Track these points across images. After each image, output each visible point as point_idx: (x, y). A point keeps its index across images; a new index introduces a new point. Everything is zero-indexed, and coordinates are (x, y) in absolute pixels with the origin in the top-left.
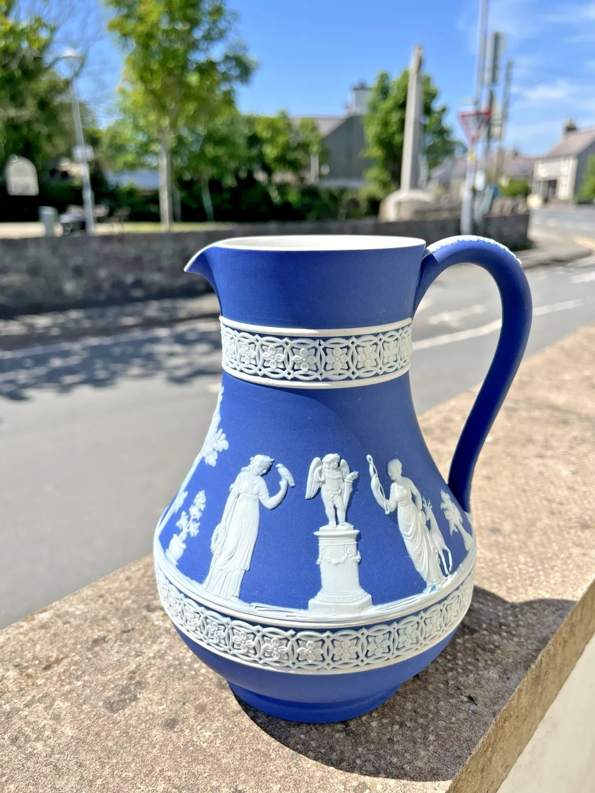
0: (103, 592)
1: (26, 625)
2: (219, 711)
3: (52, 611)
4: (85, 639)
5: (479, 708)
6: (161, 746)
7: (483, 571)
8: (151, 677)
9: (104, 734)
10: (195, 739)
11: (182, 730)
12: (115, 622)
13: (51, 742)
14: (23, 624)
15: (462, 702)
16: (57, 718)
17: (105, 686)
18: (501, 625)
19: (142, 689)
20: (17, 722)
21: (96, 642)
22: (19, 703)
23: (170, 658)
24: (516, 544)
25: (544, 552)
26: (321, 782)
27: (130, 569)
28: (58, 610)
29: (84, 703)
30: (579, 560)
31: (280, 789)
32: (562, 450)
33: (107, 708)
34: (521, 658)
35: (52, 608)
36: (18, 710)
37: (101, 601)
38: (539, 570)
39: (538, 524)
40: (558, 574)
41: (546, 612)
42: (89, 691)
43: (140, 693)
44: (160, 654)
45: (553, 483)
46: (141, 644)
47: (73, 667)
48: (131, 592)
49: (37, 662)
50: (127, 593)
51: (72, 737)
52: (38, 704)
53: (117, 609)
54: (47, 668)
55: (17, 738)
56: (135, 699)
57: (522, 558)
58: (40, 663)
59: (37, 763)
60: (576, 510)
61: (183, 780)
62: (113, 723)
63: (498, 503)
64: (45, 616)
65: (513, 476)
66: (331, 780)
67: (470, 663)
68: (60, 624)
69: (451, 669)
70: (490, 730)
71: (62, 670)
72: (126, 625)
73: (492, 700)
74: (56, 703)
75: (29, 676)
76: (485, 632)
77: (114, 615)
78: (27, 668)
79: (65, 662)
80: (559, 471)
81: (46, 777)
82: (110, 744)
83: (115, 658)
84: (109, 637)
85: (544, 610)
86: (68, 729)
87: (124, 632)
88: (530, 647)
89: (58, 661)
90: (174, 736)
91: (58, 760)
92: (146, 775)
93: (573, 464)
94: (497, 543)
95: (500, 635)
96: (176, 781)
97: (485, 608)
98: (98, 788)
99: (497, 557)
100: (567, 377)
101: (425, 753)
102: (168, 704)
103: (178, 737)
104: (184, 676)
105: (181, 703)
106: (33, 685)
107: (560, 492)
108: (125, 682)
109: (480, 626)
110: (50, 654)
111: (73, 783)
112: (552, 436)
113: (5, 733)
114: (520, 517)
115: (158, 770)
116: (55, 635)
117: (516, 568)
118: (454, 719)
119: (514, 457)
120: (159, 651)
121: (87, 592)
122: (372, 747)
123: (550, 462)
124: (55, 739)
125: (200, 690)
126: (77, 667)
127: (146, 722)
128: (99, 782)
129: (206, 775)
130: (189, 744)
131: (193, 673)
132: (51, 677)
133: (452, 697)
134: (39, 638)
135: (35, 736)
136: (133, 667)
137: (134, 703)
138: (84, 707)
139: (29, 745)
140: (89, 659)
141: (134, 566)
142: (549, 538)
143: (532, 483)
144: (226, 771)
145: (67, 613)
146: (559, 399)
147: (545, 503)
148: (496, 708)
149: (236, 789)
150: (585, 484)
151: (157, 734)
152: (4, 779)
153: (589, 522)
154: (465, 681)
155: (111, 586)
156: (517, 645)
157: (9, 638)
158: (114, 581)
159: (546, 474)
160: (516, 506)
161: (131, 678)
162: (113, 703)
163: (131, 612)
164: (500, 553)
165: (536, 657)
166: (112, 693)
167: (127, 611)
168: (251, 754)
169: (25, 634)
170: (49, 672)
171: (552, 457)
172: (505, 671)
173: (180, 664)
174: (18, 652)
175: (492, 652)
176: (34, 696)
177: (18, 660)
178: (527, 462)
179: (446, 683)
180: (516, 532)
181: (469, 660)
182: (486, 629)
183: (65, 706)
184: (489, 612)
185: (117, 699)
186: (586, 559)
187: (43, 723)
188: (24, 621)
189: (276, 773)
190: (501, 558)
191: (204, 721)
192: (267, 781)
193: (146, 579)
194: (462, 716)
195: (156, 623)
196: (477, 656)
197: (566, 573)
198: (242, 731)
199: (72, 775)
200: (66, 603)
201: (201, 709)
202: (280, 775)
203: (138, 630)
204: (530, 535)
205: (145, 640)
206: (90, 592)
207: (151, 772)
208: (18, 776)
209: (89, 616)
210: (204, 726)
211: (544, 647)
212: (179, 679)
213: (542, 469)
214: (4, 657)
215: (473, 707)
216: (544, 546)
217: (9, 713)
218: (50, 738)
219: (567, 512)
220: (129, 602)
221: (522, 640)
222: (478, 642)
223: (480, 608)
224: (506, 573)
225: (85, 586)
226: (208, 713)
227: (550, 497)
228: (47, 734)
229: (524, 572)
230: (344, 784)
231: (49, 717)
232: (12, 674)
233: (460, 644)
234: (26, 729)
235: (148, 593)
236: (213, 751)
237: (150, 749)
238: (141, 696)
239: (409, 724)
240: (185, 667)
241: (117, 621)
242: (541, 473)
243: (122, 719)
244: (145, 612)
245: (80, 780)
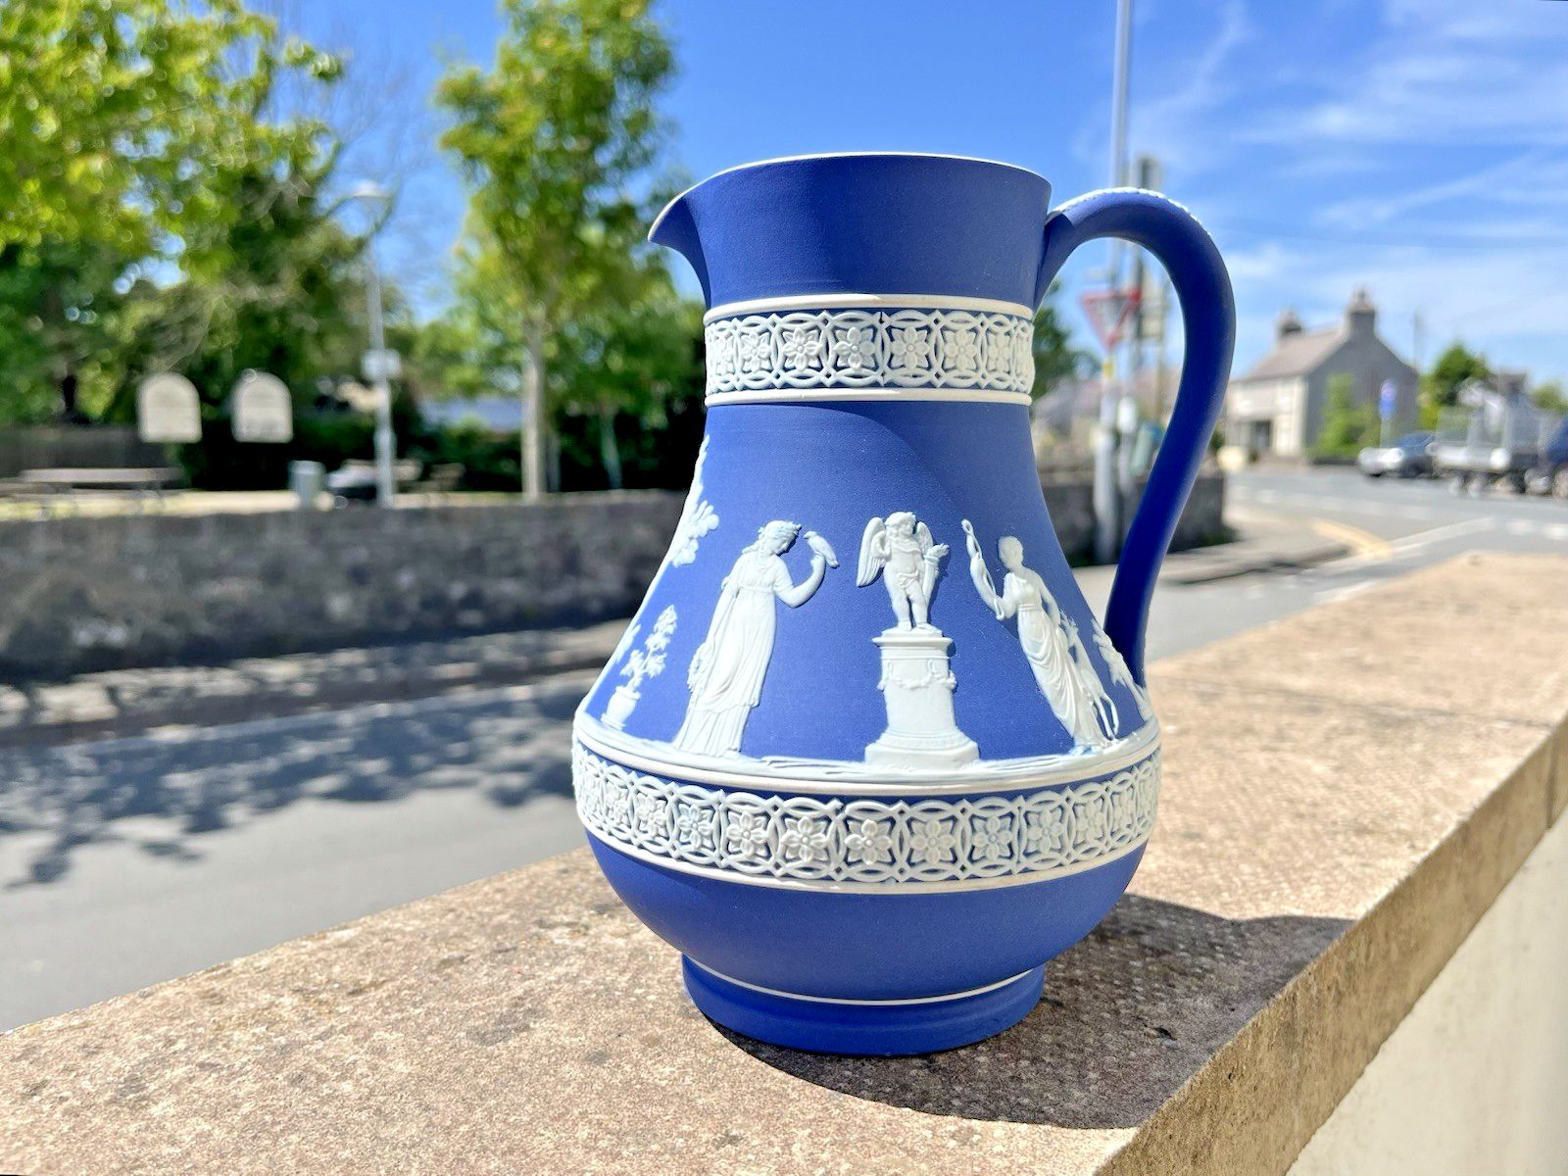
0: (453, 906)
1: (310, 945)
2: (687, 1044)
3: (359, 929)
4: (425, 958)
5: (1181, 1043)
6: (580, 1084)
7: (1174, 883)
8: (555, 1003)
9: (470, 1070)
10: (644, 1075)
11: (618, 1066)
12: (479, 940)
13: (370, 1081)
14: (304, 943)
15: (1148, 1035)
16: (380, 1052)
17: (467, 1014)
18: (1212, 946)
19: (538, 1017)
20: (300, 1059)
21: (446, 963)
22: (303, 1035)
23: (588, 982)
24: (1235, 851)
25: (1288, 862)
26: (888, 1127)
27: (502, 879)
28: (370, 927)
29: (430, 1033)
30: (1357, 872)
31: (811, 1134)
32: (1311, 741)
33: (473, 1039)
34: (1254, 986)
35: (361, 925)
36: (301, 1045)
37: (450, 916)
38: (1280, 883)
39: (1273, 829)
40: (1317, 888)
41: (1299, 932)
42: (437, 1019)
43: (535, 1022)
44: (568, 978)
45: (1296, 781)
46: (531, 966)
47: (406, 992)
48: (507, 906)
49: (336, 986)
50: (499, 907)
51: (409, 1074)
52: (342, 1035)
53: (482, 926)
54: (353, 993)
55: (300, 1078)
56: (527, 1028)
57: (1245, 868)
58: (342, 987)
59: (342, 1107)
60: (1343, 811)
61: (626, 1124)
62: (487, 1057)
63: (1195, 804)
64: (346, 935)
65: (1221, 772)
66: (906, 1124)
67: (1158, 990)
68: (376, 941)
69: (1124, 997)
70: (1203, 1070)
71: (385, 995)
72: (499, 945)
73: (1204, 1035)
74: (377, 1034)
75: (321, 1003)
76: (1185, 954)
77: (477, 933)
78: (318, 992)
79: (389, 986)
80: (1309, 768)
81: (361, 1124)
82: (483, 1082)
83: (484, 982)
84: (470, 957)
85: (1294, 929)
86: (401, 1065)
87: (500, 952)
88: (1271, 973)
89: (375, 985)
90: (605, 1073)
91: (384, 1103)
92: (554, 1119)
93: (1334, 758)
94: (1196, 852)
95: (1213, 957)
96: (613, 1126)
97: (1182, 927)
98: (462, 1136)
99: (1199, 866)
100: (1313, 656)
101: (1083, 1095)
102: (590, 1034)
103: (613, 1074)
104: (617, 1003)
105: (614, 1035)
106: (330, 1012)
107: (1311, 791)
108: (505, 1009)
109: (1174, 947)
110: (360, 977)
111: (414, 1131)
112: (1290, 725)
113: (277, 1073)
114: (1239, 821)
115: (576, 1112)
116: (368, 955)
117: (1236, 879)
118: (1133, 1054)
119: (1220, 751)
120: (567, 974)
121: (420, 907)
122: (982, 1085)
123: (1290, 757)
124: (377, 1076)
125: (648, 1021)
126: (413, 992)
127: (549, 1057)
128: (464, 1129)
129: (668, 1117)
130: (634, 1082)
131: (633, 999)
132: (364, 1004)
133: (1126, 1027)
134: (338, 958)
135: (336, 1074)
136: (519, 991)
137: (525, 1034)
138: (429, 1038)
139: (325, 1085)
140: (435, 983)
141: (509, 877)
142: (1295, 846)
143: (1257, 781)
144: (706, 1113)
145: (389, 930)
146: (1302, 683)
147: (1285, 804)
148: (1213, 1043)
149: (727, 1135)
150: (1359, 782)
151: (571, 1070)
152: (278, 1128)
153: (1371, 826)
154: (1150, 1011)
155: (467, 899)
156: (1246, 969)
157: (279, 960)
158: (474, 894)
159: (1283, 771)
160: (1229, 807)
161: (516, 1005)
162: (485, 1034)
163: (510, 929)
164: (1202, 862)
165: (1284, 985)
166: (481, 1022)
167: (501, 928)
168: (752, 1094)
169: (311, 954)
170: (360, 998)
171: (1293, 751)
172: (1225, 1001)
173: (607, 990)
174: (299, 974)
175: (1200, 977)
176: (332, 1027)
177: (300, 984)
178: (1245, 755)
179: (1117, 1012)
180: (1231, 837)
181: (1157, 985)
182: (1183, 950)
183: (393, 1038)
184: (1189, 931)
185: (490, 1028)
186: (1368, 870)
187: (353, 1058)
188: (306, 940)
189: (801, 1117)
190: (1206, 868)
191: (659, 1055)
192: (785, 1125)
193: (534, 891)
194: (1147, 1052)
195: (557, 941)
196: (1170, 982)
197: (1333, 886)
198: (731, 1067)
199: (412, 1121)
200: (385, 919)
201: (654, 1041)
202: (809, 1117)
203: (523, 950)
204: (1260, 842)
205: (539, 962)
206: (428, 907)
207: (563, 1114)
208: (306, 1125)
209: (429, 933)
210: (662, 1061)
211: (1298, 973)
212: (607, 1007)
213: (1275, 763)
214: (272, 981)
215: (1168, 1042)
216: (1286, 854)
217: (284, 1047)
218: (368, 1076)
219: (1327, 815)
220: (504, 917)
221: (1255, 963)
222: (1174, 966)
223: (1171, 926)
224: (1218, 886)
225: (419, 899)
226: (666, 1046)
227: (1291, 796)
228: (359, 1071)
229: (1253, 884)
230: (933, 1129)
231: (362, 1051)
232: (288, 1001)
233: (1135, 967)
234: (318, 1066)
235: (538, 907)
236: (678, 1090)
237: (559, 1087)
238: (538, 1025)
239: (1048, 1059)
240: (617, 993)
241: (483, 939)
242: (1273, 770)
243: (505, 1052)
244: (534, 929)
245: (428, 1126)
